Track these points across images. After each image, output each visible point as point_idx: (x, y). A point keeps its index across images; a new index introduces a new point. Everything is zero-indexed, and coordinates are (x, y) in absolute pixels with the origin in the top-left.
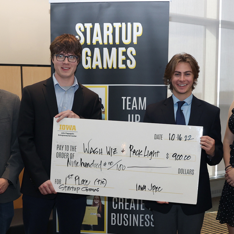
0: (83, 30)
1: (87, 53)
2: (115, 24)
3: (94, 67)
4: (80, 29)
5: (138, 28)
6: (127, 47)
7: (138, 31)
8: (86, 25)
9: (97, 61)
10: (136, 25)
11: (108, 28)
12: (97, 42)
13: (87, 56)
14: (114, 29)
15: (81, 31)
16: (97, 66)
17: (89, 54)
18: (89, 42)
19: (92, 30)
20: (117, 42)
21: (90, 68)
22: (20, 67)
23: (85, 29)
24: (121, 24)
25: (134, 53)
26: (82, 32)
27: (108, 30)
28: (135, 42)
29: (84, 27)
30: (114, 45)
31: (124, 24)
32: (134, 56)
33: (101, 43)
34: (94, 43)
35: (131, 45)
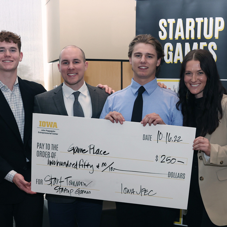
0: (166, 25)
1: (169, 48)
2: (197, 19)
3: (176, 62)
4: (163, 24)
5: (220, 22)
6: (208, 41)
7: (220, 26)
8: (169, 20)
9: (179, 56)
10: (218, 19)
11: (190, 23)
12: (180, 37)
13: (169, 50)
14: (196, 24)
15: (164, 26)
16: (179, 61)
17: (171, 48)
18: (171, 37)
19: (175, 25)
20: (199, 37)
21: (172, 63)
22: (120, 62)
23: (168, 24)
24: (203, 19)
25: (215, 48)
26: (165, 28)
27: (190, 25)
28: (217, 36)
29: (167, 22)
30: (196, 40)
31: (206, 19)
32: (215, 51)
33: (183, 38)
34: (177, 38)
35: (213, 39)
